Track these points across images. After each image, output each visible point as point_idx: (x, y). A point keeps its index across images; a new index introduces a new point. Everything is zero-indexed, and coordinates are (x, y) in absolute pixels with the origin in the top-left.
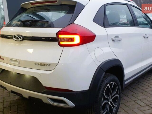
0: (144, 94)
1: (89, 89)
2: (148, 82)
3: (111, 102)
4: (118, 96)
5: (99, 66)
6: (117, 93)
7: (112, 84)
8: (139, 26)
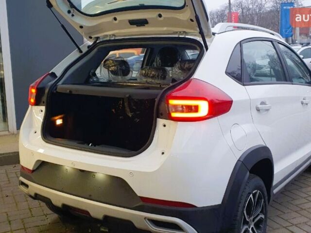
0: (301, 214)
1: (222, 202)
2: (304, 190)
3: (252, 228)
4: (263, 216)
5: (240, 158)
6: (262, 212)
7: (256, 193)
8: (293, 82)
